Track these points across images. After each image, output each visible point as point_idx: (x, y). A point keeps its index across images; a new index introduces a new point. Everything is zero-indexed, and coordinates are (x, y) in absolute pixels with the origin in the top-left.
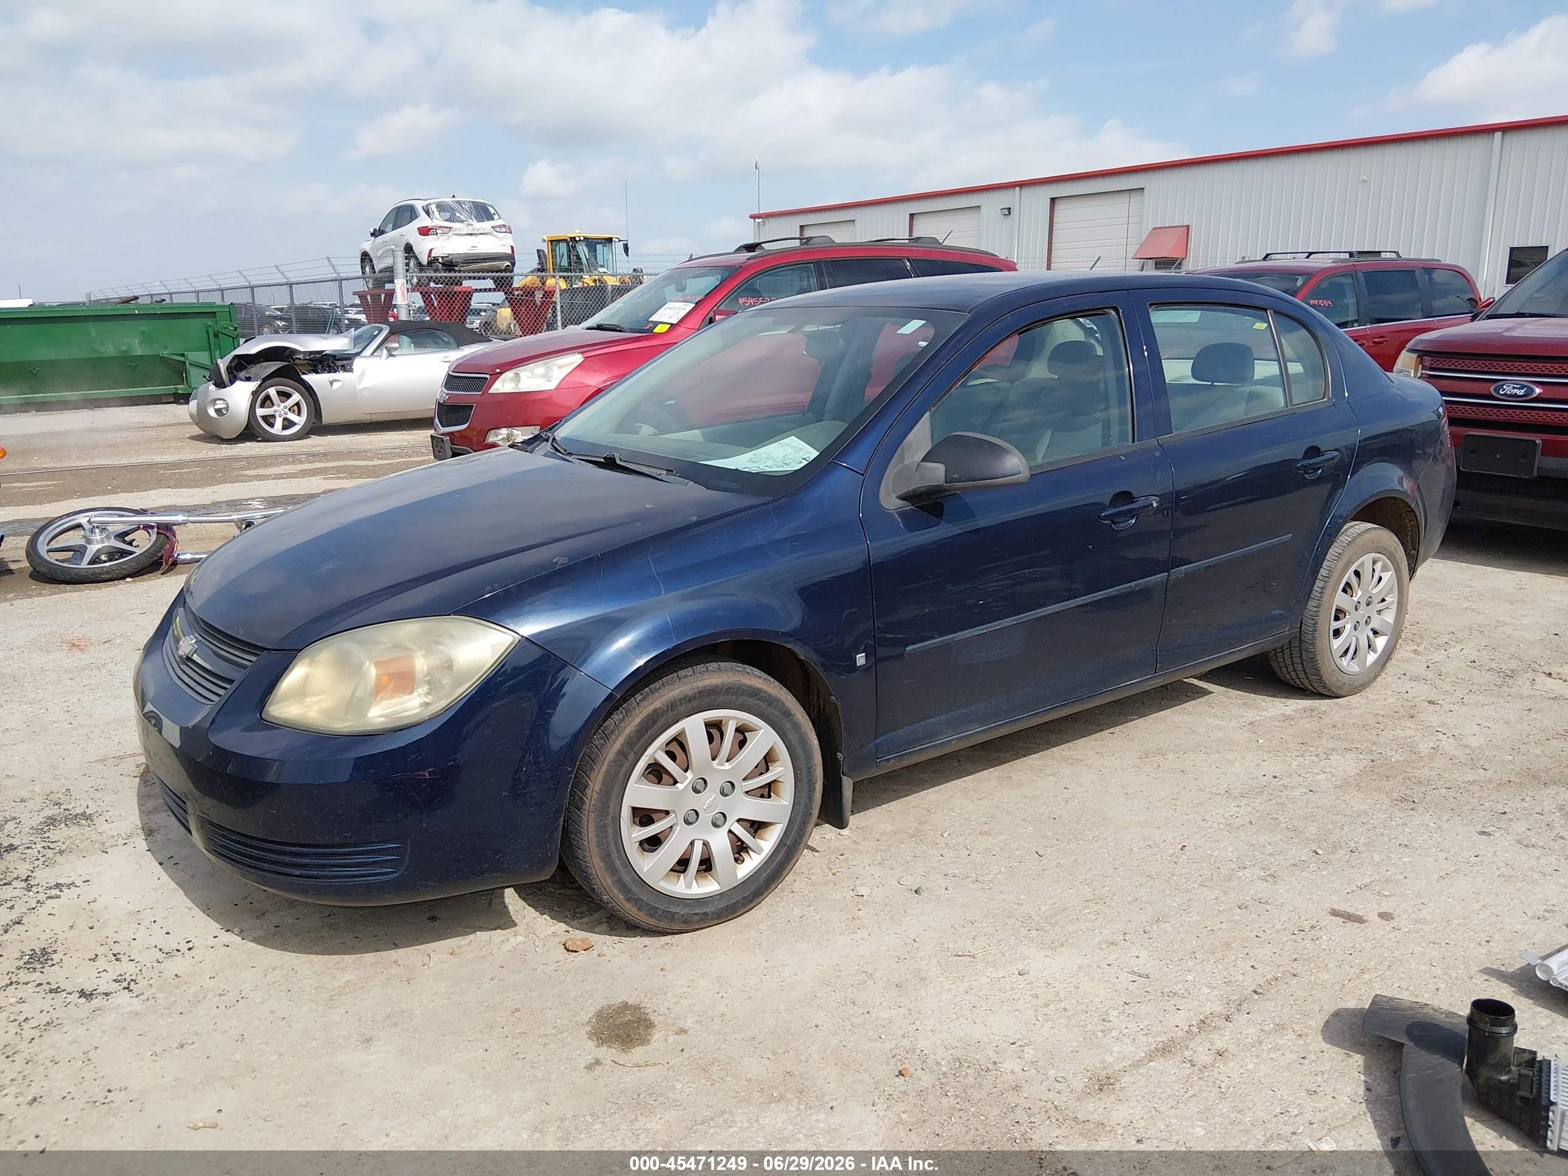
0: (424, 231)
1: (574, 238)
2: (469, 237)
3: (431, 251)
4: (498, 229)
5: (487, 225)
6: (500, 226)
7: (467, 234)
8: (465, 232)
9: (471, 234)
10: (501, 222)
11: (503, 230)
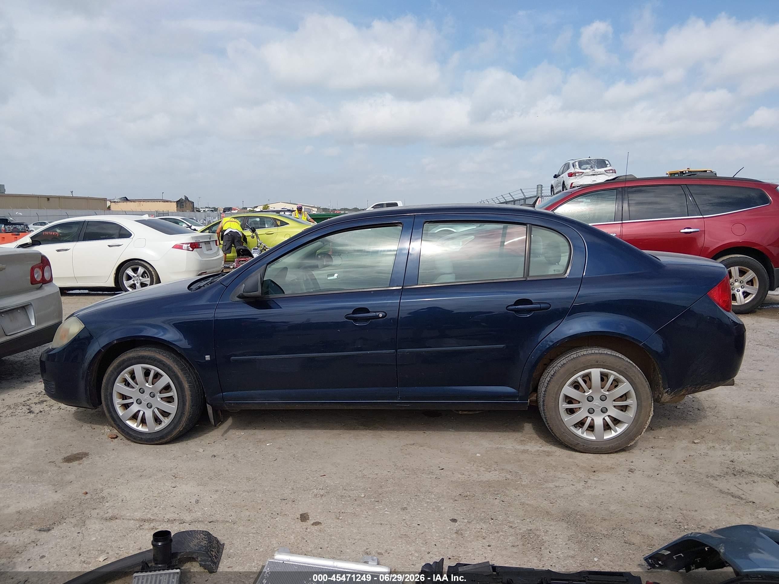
0: (570, 175)
1: (683, 172)
2: (592, 176)
3: (572, 184)
4: (608, 172)
5: (602, 170)
6: (609, 170)
7: (591, 175)
8: (590, 174)
9: (594, 175)
10: (610, 168)
11: (611, 171)
